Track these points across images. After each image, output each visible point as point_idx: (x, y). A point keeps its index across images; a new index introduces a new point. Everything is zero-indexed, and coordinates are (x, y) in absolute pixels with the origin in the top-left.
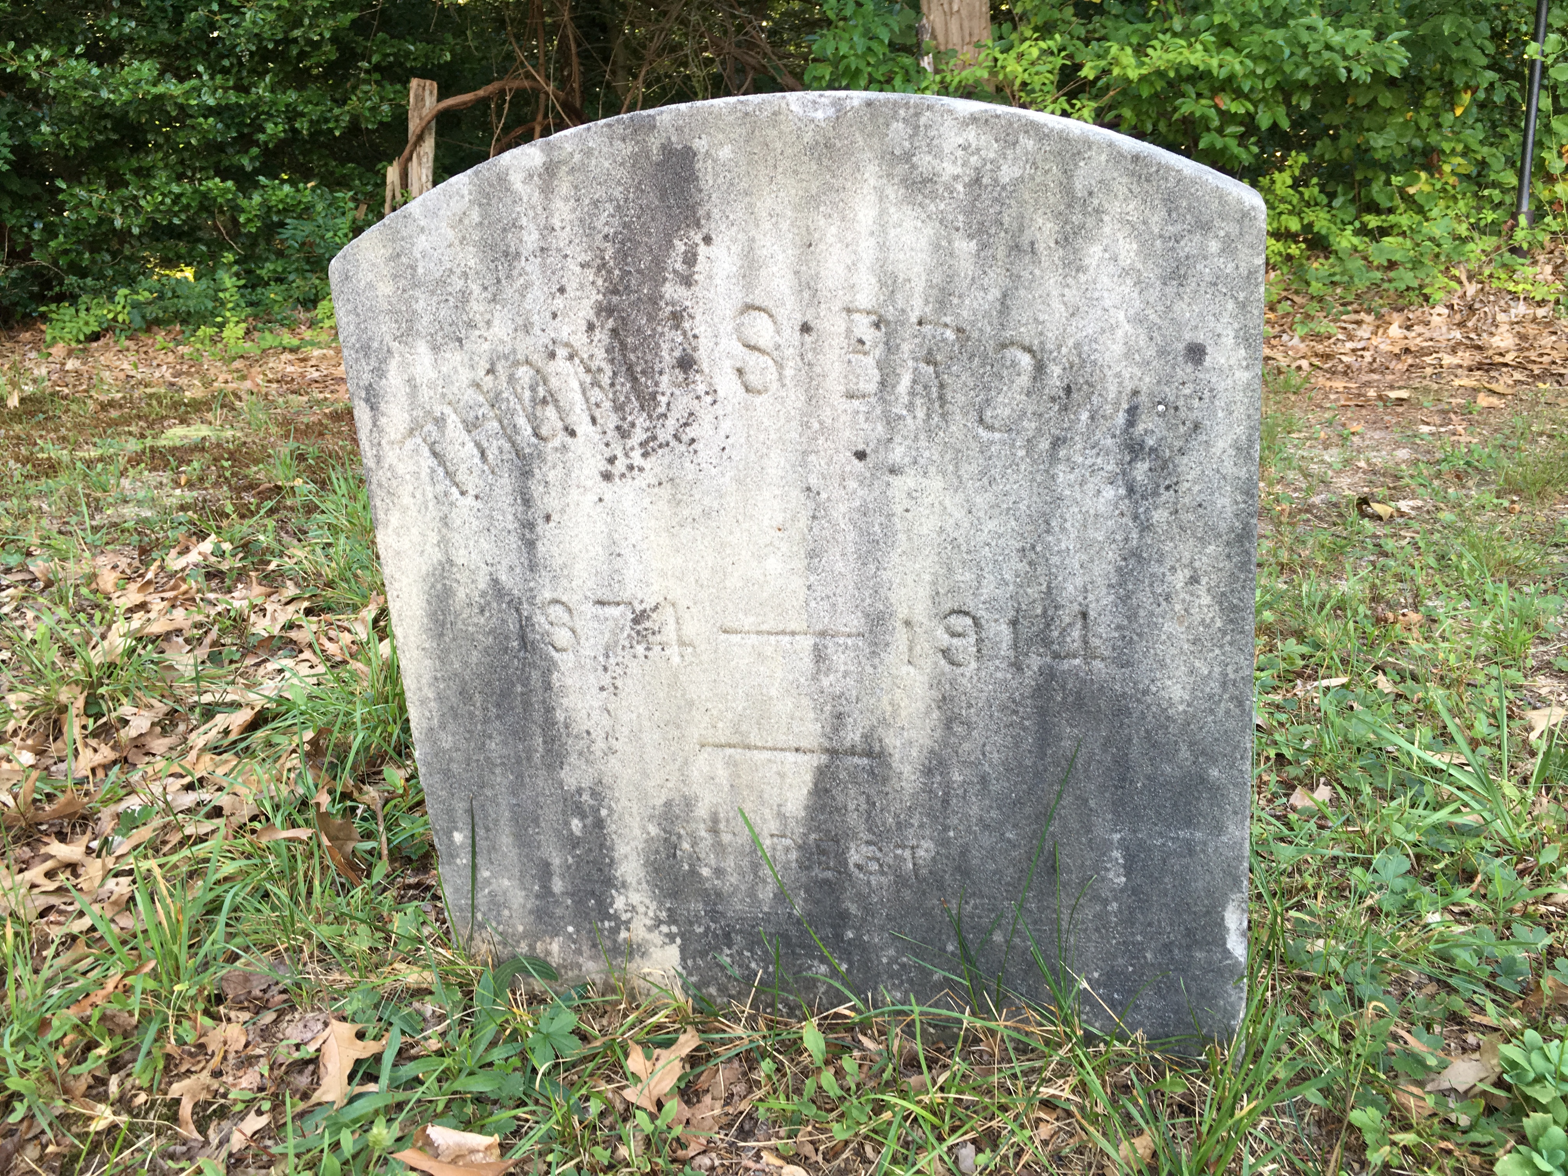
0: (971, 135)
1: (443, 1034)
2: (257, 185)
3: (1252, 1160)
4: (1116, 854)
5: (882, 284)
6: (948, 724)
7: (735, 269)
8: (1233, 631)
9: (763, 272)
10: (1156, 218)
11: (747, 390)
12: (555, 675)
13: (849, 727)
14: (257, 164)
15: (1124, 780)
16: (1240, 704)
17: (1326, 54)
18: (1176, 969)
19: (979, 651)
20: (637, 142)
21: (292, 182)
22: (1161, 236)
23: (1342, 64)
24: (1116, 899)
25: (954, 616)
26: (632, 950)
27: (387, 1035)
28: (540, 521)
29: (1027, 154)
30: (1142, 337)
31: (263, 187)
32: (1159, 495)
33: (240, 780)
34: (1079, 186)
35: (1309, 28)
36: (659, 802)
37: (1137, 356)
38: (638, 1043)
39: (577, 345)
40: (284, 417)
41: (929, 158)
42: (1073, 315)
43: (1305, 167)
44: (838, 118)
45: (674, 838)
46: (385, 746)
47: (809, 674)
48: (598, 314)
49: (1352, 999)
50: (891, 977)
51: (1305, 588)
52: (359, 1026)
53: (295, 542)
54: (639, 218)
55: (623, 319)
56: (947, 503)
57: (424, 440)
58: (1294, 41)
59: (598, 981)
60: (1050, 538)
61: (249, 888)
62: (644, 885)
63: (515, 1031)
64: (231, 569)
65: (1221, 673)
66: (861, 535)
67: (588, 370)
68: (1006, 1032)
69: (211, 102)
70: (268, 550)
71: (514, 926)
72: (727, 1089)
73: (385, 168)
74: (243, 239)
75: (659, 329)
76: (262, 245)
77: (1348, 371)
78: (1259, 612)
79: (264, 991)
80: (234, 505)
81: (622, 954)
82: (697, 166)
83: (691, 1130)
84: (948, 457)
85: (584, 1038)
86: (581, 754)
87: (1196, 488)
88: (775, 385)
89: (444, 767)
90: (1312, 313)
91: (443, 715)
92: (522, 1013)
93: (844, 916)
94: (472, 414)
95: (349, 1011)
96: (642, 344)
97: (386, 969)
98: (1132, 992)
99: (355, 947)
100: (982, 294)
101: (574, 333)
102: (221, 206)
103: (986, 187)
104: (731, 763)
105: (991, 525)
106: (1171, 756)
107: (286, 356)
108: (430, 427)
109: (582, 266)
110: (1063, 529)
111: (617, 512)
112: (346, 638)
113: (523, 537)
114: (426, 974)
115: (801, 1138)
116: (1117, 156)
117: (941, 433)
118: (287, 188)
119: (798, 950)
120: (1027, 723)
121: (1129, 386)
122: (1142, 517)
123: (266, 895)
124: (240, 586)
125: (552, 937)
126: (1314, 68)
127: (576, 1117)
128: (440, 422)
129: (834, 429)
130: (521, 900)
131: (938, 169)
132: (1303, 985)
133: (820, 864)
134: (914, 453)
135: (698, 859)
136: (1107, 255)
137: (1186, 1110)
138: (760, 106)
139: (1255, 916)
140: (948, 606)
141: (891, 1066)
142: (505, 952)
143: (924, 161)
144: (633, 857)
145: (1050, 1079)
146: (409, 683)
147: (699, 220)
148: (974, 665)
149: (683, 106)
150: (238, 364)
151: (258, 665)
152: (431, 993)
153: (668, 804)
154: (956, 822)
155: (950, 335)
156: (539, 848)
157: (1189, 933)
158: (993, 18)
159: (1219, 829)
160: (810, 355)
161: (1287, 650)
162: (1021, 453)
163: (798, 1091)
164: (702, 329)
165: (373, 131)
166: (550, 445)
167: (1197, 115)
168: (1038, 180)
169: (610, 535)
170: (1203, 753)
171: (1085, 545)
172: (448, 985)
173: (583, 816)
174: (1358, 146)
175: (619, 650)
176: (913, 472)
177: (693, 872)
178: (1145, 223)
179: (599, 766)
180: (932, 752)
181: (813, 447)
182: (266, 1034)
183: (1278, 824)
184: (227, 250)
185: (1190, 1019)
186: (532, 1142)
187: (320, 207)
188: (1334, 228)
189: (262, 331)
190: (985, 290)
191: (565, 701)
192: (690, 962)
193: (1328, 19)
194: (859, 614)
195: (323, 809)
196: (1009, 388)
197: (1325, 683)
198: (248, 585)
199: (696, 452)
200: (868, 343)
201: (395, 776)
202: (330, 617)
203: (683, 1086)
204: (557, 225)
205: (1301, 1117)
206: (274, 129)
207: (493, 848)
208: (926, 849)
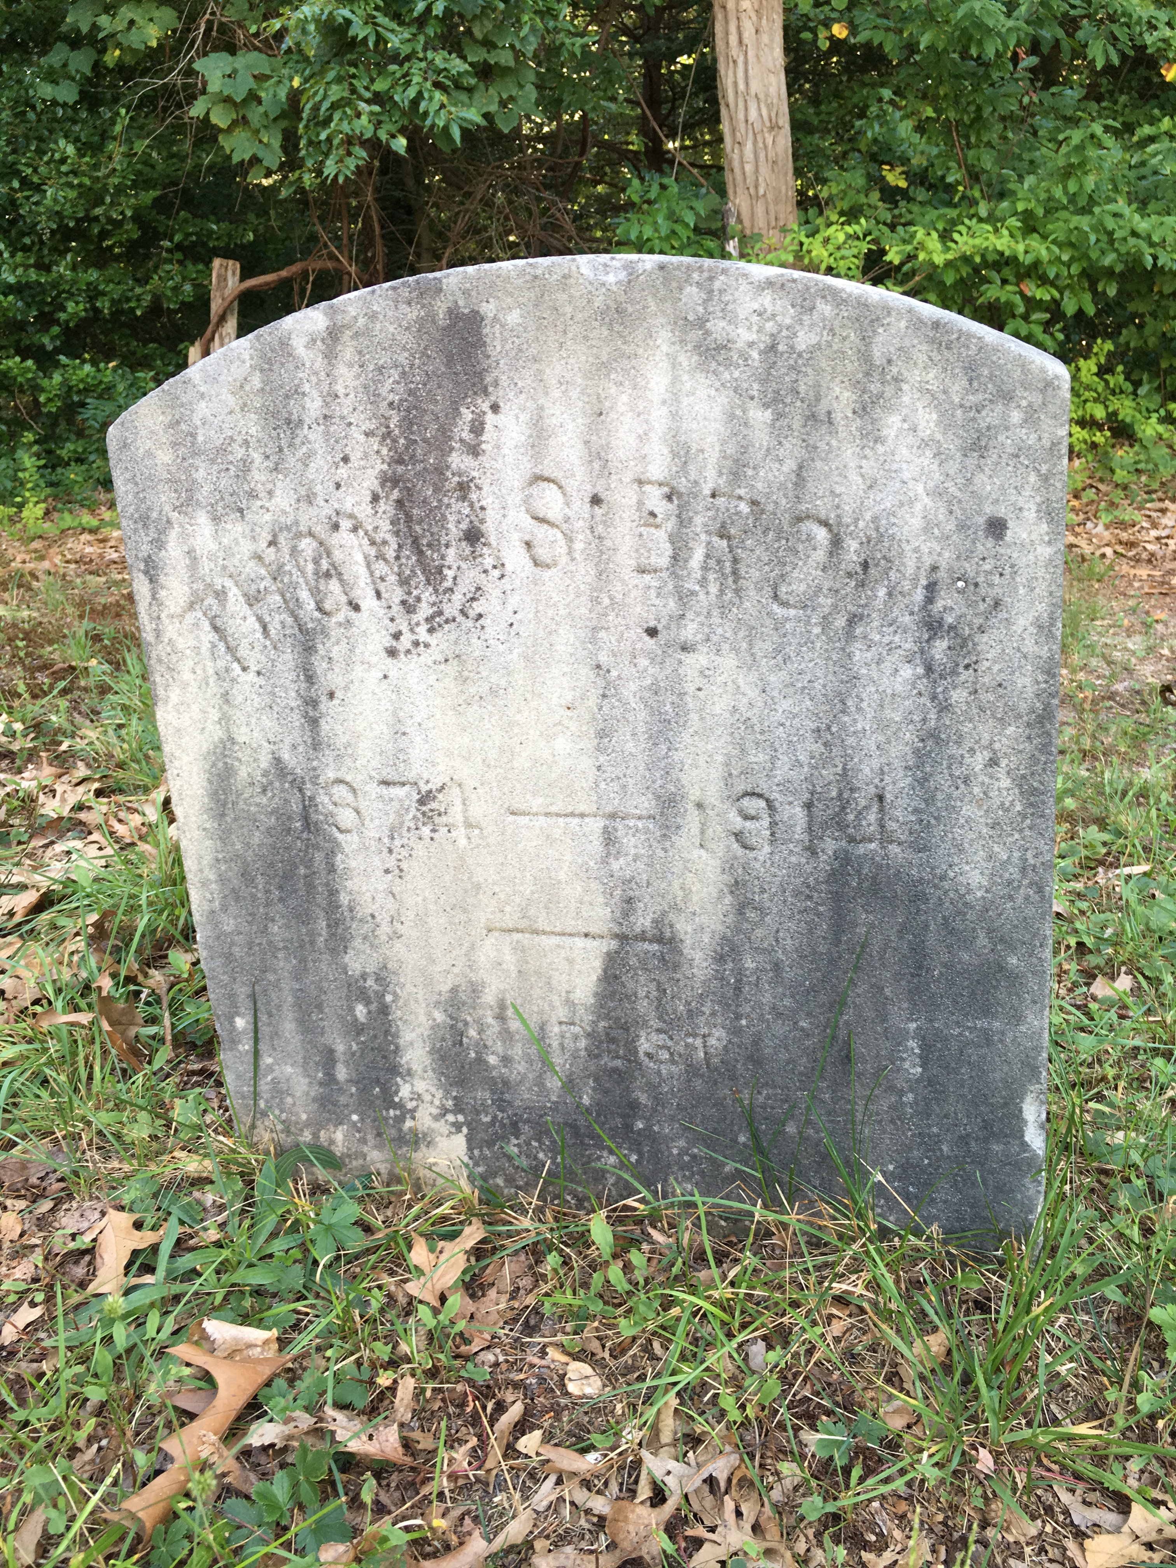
0: (767, 300)
1: (222, 1226)
2: (57, 365)
3: (1049, 1359)
4: (912, 1044)
5: (675, 455)
6: (740, 910)
7: (523, 438)
8: (1033, 814)
9: (552, 442)
10: (956, 387)
11: (536, 564)
12: (339, 857)
13: (640, 912)
14: (58, 343)
15: (920, 967)
16: (1040, 890)
17: (1132, 241)
18: (973, 1162)
19: (772, 834)
20: (423, 306)
21: (94, 363)
22: (961, 406)
23: (1147, 251)
24: (911, 1090)
25: (747, 798)
26: (417, 1140)
27: (165, 1225)
28: (324, 698)
29: (824, 320)
30: (942, 510)
31: (65, 366)
32: (958, 674)
33: (22, 962)
34: (878, 354)
35: (1115, 215)
36: (445, 988)
37: (936, 531)
38: (421, 1235)
39: (361, 516)
40: (82, 597)
41: (722, 324)
42: (871, 487)
43: (1110, 354)
44: (629, 282)
45: (460, 1025)
46: (172, 931)
47: (598, 857)
48: (383, 485)
49: (1152, 1192)
50: (682, 1169)
51: (1107, 775)
52: (136, 1216)
53: (88, 722)
54: (425, 385)
55: (408, 489)
56: (741, 682)
57: (205, 614)
58: (1099, 227)
59: (383, 1171)
60: (846, 719)
61: (27, 1074)
62: (430, 1073)
63: (297, 1222)
64: (21, 750)
65: (1021, 858)
66: (652, 714)
67: (373, 543)
68: (798, 1226)
69: (12, 280)
70: (60, 730)
71: (297, 1114)
72: (513, 1283)
73: (187, 348)
74: (44, 420)
75: (446, 500)
76: (63, 425)
77: (1151, 560)
78: (1059, 799)
79: (42, 1179)
80: (27, 685)
81: (407, 1143)
82: (485, 331)
83: (475, 1325)
84: (741, 634)
85: (368, 1229)
86: (365, 938)
87: (996, 668)
88: (564, 560)
89: (226, 950)
90: (1117, 500)
91: (225, 897)
92: (303, 1203)
93: (634, 1105)
94: (254, 587)
95: (126, 1200)
96: (427, 516)
97: (166, 1157)
98: (928, 1184)
99: (134, 1134)
100: (777, 465)
101: (359, 504)
102: (21, 385)
103: (782, 354)
104: (519, 949)
105: (786, 705)
106: (968, 943)
107: (86, 537)
108: (210, 600)
109: (367, 434)
110: (859, 709)
111: (402, 689)
112: (136, 820)
113: (306, 715)
114: (207, 1162)
115: (586, 1334)
116: (917, 323)
117: (735, 610)
118: (87, 368)
119: (587, 1141)
120: (821, 909)
121: (928, 561)
122: (941, 697)
123: (45, 1082)
124: (30, 766)
125: (336, 1126)
126: (1119, 254)
127: (357, 1312)
128: (221, 595)
129: (624, 605)
130: (305, 1088)
131: (733, 335)
132: (1102, 1178)
133: (609, 1052)
134: (706, 630)
135: (485, 1046)
136: (906, 426)
137: (982, 1306)
138: (549, 270)
139: (1054, 1108)
140: (740, 788)
141: (680, 1260)
142: (287, 1141)
143: (718, 327)
144: (419, 1044)
145: (843, 1275)
146: (190, 865)
147: (486, 387)
148: (767, 849)
149: (470, 269)
150: (36, 544)
151: (46, 846)
152: (212, 1182)
153: (454, 990)
154: (748, 1010)
155: (744, 508)
156: (322, 1034)
157: (986, 1125)
158: (799, 204)
159: (1017, 1018)
160: (600, 529)
161: (1089, 838)
162: (817, 630)
163: (585, 1285)
164: (490, 500)
165: (176, 312)
166: (334, 620)
167: (1003, 300)
168: (835, 347)
169: (395, 714)
170: (1002, 940)
171: (882, 725)
172: (229, 1174)
173: (368, 1003)
174: (1164, 334)
175: (404, 832)
176: (705, 650)
177: (480, 1060)
178: (945, 392)
179: (384, 950)
180: (723, 938)
181: (603, 623)
182: (43, 1223)
183: (1078, 1013)
184: (28, 430)
185: (986, 1213)
186: (310, 1337)
187: (121, 387)
188: (1138, 415)
189: (61, 511)
190: (781, 461)
191: (349, 884)
192: (476, 1152)
193: (1134, 206)
194: (650, 796)
195: (104, 994)
196: (805, 564)
197: (1127, 870)
198: (39, 766)
199: (483, 627)
200: (660, 516)
201: (180, 960)
202: (121, 799)
203: (467, 1279)
204: (341, 391)
205: (1100, 1314)
206: (74, 308)
207: (276, 1034)
208: (718, 1038)
